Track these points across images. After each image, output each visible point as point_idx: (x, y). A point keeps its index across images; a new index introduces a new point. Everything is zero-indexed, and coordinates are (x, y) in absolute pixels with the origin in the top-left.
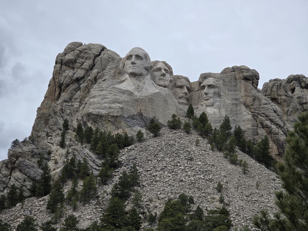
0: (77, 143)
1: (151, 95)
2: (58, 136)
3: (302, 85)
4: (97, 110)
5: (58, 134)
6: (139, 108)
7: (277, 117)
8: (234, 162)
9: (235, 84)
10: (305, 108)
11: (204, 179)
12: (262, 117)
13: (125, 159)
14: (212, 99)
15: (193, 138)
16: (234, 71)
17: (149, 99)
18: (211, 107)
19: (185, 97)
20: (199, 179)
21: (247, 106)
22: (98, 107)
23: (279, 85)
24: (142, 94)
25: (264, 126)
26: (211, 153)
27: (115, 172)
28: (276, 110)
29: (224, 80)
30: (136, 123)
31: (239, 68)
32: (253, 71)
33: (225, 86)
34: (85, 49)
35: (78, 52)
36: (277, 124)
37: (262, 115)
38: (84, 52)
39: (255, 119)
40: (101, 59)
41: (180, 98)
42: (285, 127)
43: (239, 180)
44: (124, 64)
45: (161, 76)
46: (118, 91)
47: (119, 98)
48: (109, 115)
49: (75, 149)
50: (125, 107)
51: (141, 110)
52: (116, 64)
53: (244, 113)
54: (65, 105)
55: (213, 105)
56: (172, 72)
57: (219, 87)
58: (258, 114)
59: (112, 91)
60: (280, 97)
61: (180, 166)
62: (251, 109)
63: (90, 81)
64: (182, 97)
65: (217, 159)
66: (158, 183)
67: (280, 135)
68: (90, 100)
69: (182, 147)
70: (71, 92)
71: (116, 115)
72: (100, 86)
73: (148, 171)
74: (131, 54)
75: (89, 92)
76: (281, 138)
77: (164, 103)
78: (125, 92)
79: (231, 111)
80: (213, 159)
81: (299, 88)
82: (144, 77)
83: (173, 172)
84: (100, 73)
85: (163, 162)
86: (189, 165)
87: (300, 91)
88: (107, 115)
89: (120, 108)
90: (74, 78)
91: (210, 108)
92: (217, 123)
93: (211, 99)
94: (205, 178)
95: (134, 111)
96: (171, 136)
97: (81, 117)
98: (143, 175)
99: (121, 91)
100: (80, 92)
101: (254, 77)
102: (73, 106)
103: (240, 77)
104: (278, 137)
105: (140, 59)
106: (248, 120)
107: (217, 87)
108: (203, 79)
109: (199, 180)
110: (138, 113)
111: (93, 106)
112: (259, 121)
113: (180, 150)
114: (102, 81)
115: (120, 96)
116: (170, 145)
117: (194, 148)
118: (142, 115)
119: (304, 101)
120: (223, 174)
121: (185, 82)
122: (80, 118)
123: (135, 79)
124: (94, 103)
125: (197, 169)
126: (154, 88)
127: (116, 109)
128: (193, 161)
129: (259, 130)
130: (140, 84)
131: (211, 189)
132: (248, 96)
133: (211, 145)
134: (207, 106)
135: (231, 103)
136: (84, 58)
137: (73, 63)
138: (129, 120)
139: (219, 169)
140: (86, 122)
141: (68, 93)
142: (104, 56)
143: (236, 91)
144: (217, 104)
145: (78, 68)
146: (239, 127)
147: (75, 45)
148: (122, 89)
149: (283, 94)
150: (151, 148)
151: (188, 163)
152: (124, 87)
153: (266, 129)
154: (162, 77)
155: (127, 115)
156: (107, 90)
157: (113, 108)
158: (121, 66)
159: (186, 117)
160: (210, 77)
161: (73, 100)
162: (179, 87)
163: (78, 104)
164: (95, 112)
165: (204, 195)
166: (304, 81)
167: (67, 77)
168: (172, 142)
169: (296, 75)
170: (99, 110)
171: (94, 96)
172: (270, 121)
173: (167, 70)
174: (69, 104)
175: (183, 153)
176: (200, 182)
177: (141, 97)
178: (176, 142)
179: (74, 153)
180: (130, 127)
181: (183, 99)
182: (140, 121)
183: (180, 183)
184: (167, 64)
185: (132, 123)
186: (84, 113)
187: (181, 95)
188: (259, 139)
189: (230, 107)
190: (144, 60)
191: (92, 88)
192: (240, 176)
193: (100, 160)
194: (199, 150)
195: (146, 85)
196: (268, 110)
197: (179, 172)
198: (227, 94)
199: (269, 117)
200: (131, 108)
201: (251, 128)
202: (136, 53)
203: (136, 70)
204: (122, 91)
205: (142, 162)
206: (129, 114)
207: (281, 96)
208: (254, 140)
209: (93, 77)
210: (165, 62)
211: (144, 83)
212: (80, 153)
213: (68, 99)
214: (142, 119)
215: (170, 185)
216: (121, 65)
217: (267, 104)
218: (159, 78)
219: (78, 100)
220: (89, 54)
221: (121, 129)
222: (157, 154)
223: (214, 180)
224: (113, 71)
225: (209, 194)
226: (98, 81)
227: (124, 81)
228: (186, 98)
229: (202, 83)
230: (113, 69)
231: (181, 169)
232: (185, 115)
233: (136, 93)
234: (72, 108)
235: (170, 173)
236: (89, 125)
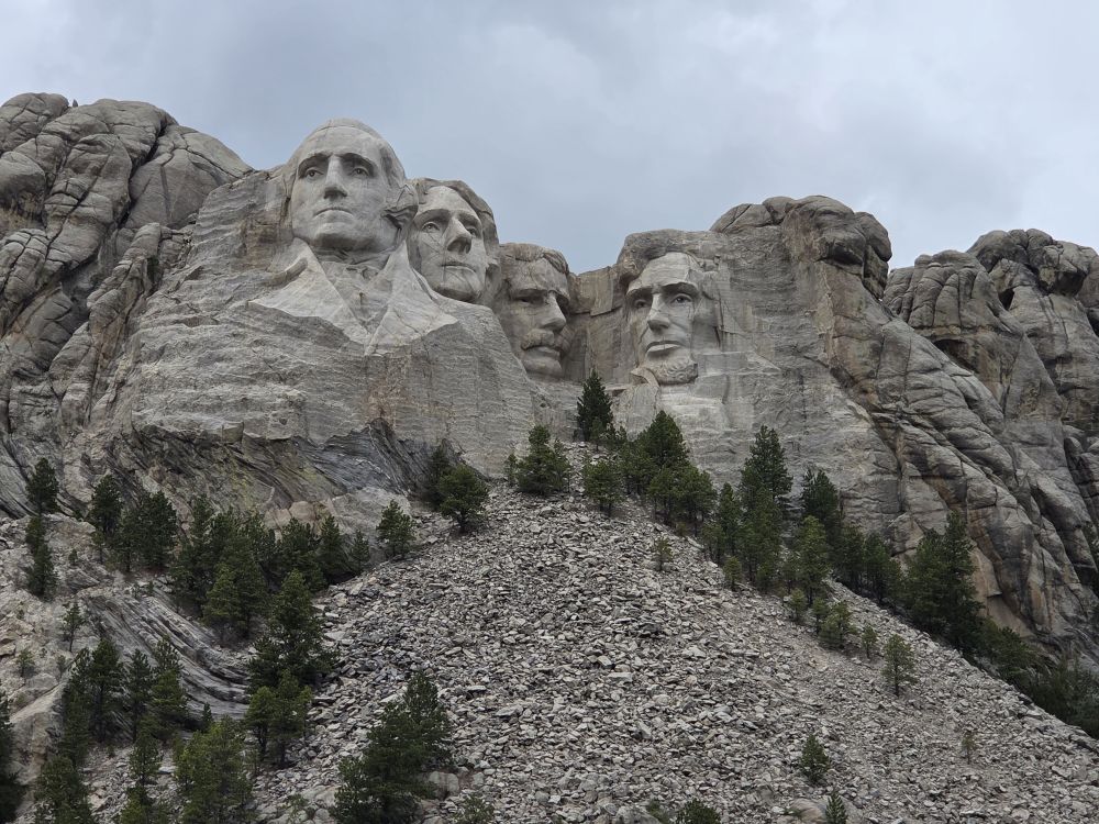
0: (105, 572)
1: (423, 339)
2: (10, 543)
3: (1044, 279)
4: (183, 416)
5: (10, 534)
6: (373, 400)
7: (983, 426)
8: (835, 639)
9: (785, 279)
10: (1063, 380)
11: (732, 725)
12: (917, 430)
13: (349, 641)
14: (686, 351)
15: (636, 535)
16: (778, 223)
17: (416, 358)
18: (681, 387)
19: (552, 342)
20: (715, 722)
21: (847, 381)
22: (187, 399)
23: (963, 282)
24: (382, 336)
25: (930, 472)
26: (730, 601)
27: (316, 704)
28: (976, 398)
29: (733, 263)
30: (365, 472)
31: (800, 206)
32: (865, 220)
33: (740, 290)
34: (89, 129)
35: (56, 140)
36: (984, 461)
37: (918, 420)
38: (84, 142)
39: (885, 439)
40: (163, 172)
41: (532, 347)
42: (1020, 473)
43: (883, 725)
44: (289, 199)
45: (451, 248)
46: (272, 323)
47: (282, 357)
48: (240, 439)
49: (99, 602)
50: (314, 398)
51: (382, 413)
52: (244, 197)
53: (838, 413)
54: (23, 393)
55: (692, 380)
56: (493, 230)
57: (716, 296)
58: (901, 418)
59: (243, 326)
60: (972, 336)
61: (613, 667)
62: (865, 392)
63: (131, 279)
64: (541, 345)
65: (762, 629)
66: (533, 751)
67: (1003, 509)
68: (144, 366)
69: (600, 579)
70: (42, 330)
71: (273, 437)
72: (183, 303)
73: (470, 695)
74: (319, 151)
75: (128, 329)
76: (1008, 522)
77: (482, 372)
78: (303, 328)
79: (779, 403)
80: (746, 630)
81: (1028, 290)
82: (383, 257)
83: (587, 695)
84: (170, 238)
85: (531, 650)
86: (653, 663)
87: (1034, 305)
88: (231, 436)
89: (291, 403)
90: (53, 267)
91: (676, 391)
92: (718, 460)
93: (679, 351)
94: (740, 722)
95: (352, 417)
96: (539, 529)
97: (104, 448)
98: (455, 717)
99: (286, 326)
100: (88, 329)
101: (870, 250)
102: (60, 397)
103: (809, 248)
104: (994, 521)
105: (361, 171)
106: (857, 444)
107: (706, 296)
108: (638, 262)
109: (714, 731)
110: (372, 423)
111: (162, 396)
112: (906, 449)
113: (594, 595)
114: (187, 279)
115: (284, 347)
116: (540, 569)
117: (652, 584)
118: (390, 434)
119: (1059, 350)
120: (807, 696)
121: (548, 273)
122: (97, 453)
123: (344, 265)
124: (164, 382)
125: (693, 679)
126: (431, 309)
127: (273, 407)
128: (665, 642)
129: (908, 489)
130: (369, 289)
131: (778, 771)
132: (852, 337)
133: (720, 564)
134: (661, 383)
135: (772, 370)
136: (88, 171)
137: (35, 194)
138: (333, 458)
139: (782, 675)
140: (133, 471)
141: (28, 338)
142: (173, 158)
143: (792, 313)
144: (712, 372)
145: (63, 217)
146: (822, 477)
147: (38, 109)
148: (288, 317)
149: (985, 323)
150: (461, 589)
151: (645, 652)
152: (296, 306)
153: (939, 482)
154: (454, 256)
155: (322, 435)
156: (217, 322)
157: (260, 406)
158: (269, 207)
159: (575, 437)
160: (671, 249)
161: (54, 370)
162: (524, 301)
163: (85, 386)
164: (176, 426)
165: (752, 798)
166: (1050, 260)
167: (20, 261)
168: (548, 558)
169: (1013, 233)
170: (195, 416)
171: (162, 350)
172: (952, 447)
173: (474, 223)
174: (36, 389)
175: (609, 608)
176: (723, 740)
177: (381, 352)
178: (564, 554)
179: (98, 619)
180: (345, 489)
181: (545, 354)
182: (381, 463)
183: (636, 748)
184: (472, 194)
185: (348, 474)
186: (116, 428)
187: (537, 334)
188: (912, 528)
189: (774, 387)
190: (382, 179)
191: (142, 311)
192: (881, 707)
193: (227, 651)
194: (676, 588)
195: (394, 293)
196: (940, 395)
197: (614, 695)
198: (753, 326)
199: (950, 428)
200: (340, 404)
201: (871, 479)
202: (344, 148)
203: (349, 226)
204: (289, 322)
205: (434, 653)
206: (333, 430)
207: (974, 329)
208: (889, 532)
209: (141, 258)
210: (459, 183)
211: (387, 285)
212: (129, 620)
213: (31, 365)
214: (391, 453)
215: (592, 758)
216: (271, 205)
217: (936, 369)
218: (440, 259)
219: (82, 369)
220: (110, 152)
221: (303, 503)
222: (495, 616)
223: (780, 726)
224: (233, 230)
225: (775, 795)
226: (167, 276)
227: (291, 277)
228: (558, 349)
229: (636, 277)
230: (230, 222)
231: (622, 682)
232: (572, 426)
233: (356, 333)
234: (52, 406)
235: (576, 703)
236: (151, 486)
